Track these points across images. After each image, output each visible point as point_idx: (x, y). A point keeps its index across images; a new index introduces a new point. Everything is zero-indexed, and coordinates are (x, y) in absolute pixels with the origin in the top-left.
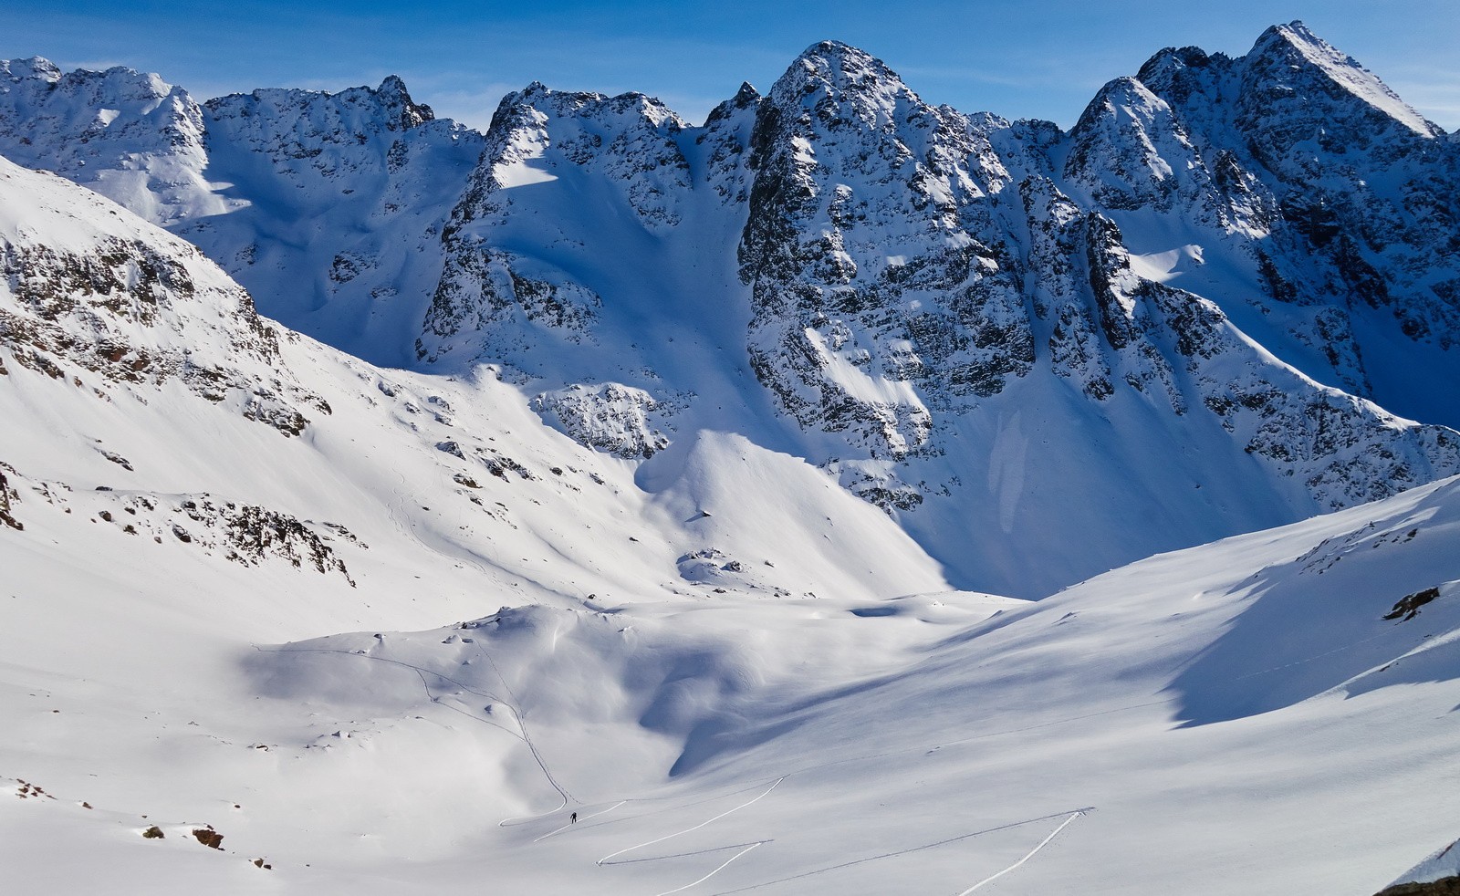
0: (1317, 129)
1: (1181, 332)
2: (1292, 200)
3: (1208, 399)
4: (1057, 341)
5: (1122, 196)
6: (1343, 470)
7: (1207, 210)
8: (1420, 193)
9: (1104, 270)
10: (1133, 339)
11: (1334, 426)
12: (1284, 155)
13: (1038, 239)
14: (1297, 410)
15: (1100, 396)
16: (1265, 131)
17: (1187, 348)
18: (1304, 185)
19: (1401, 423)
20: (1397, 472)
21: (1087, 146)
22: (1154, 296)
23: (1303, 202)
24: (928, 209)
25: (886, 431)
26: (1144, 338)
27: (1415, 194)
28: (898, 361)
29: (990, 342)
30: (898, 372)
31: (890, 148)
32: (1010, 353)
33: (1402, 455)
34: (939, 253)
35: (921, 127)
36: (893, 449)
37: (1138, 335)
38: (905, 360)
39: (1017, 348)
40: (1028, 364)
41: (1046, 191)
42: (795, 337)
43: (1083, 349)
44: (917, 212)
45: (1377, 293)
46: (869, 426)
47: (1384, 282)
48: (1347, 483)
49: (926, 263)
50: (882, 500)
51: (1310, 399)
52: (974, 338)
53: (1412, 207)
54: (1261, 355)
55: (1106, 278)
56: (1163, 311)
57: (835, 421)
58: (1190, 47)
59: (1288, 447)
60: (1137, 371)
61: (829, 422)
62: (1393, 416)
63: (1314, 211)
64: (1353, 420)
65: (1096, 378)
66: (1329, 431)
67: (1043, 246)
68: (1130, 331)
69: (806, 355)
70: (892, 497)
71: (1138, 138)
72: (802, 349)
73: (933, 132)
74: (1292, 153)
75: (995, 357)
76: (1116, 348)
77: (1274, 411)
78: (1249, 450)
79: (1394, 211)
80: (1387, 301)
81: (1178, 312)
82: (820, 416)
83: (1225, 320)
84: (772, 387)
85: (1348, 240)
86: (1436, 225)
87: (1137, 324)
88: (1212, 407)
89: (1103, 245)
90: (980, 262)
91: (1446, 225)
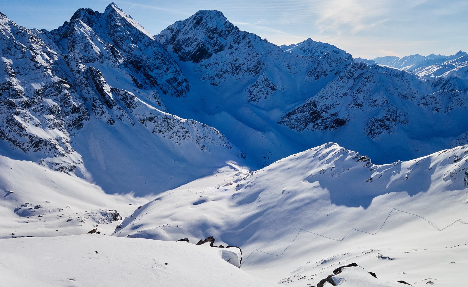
0: (129, 37)
1: (125, 102)
2: (130, 58)
3: (139, 120)
4: (95, 109)
5: (89, 59)
6: (175, 134)
7: (114, 63)
8: (157, 56)
9: (101, 85)
10: (115, 105)
11: (171, 123)
12: (123, 44)
13: (77, 76)
14: (161, 120)
15: (112, 124)
16: (117, 37)
17: (129, 106)
18: (131, 54)
19: (184, 120)
20: (187, 132)
21: (74, 42)
22: (115, 92)
23: (132, 59)
24: (41, 68)
25: (57, 147)
26: (118, 105)
27: (156, 56)
28: (51, 123)
29: (75, 112)
30: (52, 127)
31: (19, 46)
32: (82, 114)
33: (187, 128)
34: (51, 84)
35: (23, 36)
36: (61, 153)
37: (116, 104)
38: (52, 122)
39: (84, 113)
40: (88, 117)
41: (74, 60)
42: (11, 120)
43: (103, 110)
44: (38, 70)
45: (155, 83)
46: (50, 147)
47: (156, 81)
48: (177, 137)
49: (47, 88)
50: (64, 170)
51: (163, 117)
52: (70, 111)
53: (156, 60)
54: (148, 106)
55: (102, 88)
56: (118, 96)
57: (37, 148)
58: (88, 9)
59: (162, 130)
60: (119, 115)
61: (35, 148)
62: (182, 119)
63: (135, 61)
64: (175, 121)
65: (109, 119)
66: (170, 124)
67: (79, 78)
68: (113, 103)
69: (18, 126)
70: (67, 168)
71: (88, 40)
72: (15, 124)
73: (29, 39)
74: (125, 43)
75: (78, 116)
76: (111, 108)
77: (156, 121)
78: (153, 132)
79: (153, 61)
80: (158, 85)
81: (123, 96)
82: (31, 147)
83: (136, 97)
84: (6, 140)
85: (146, 69)
86: (162, 64)
87: (115, 101)
88: (141, 122)
89: (98, 78)
90: (65, 86)
91: (164, 64)
